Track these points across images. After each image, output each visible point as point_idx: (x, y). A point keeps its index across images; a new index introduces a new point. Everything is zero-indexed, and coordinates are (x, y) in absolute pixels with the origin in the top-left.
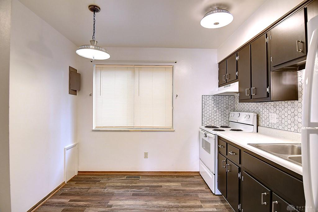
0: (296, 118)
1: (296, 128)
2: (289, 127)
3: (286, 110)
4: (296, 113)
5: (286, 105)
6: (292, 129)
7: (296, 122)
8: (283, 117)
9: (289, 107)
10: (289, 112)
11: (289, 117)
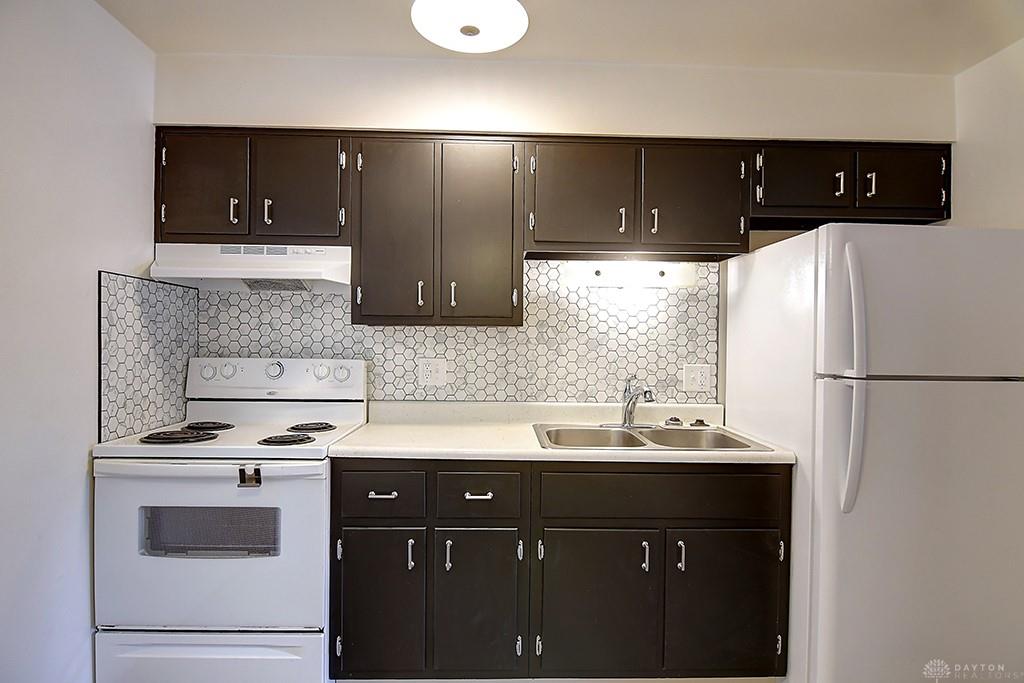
0: (512, 368)
1: (511, 390)
2: (491, 390)
3: (480, 349)
4: (511, 356)
5: (481, 337)
6: (501, 395)
7: (511, 379)
8: (471, 366)
9: (492, 343)
10: (491, 355)
11: (491, 367)
